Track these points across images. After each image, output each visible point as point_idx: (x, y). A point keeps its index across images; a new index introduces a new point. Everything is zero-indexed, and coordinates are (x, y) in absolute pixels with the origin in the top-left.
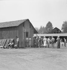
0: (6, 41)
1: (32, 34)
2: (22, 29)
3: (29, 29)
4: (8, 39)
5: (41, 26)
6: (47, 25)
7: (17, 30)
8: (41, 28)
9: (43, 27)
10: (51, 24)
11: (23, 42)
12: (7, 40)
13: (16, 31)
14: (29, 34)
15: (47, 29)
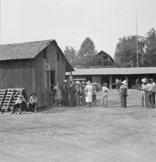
0: (6, 94)
2: (43, 64)
3: (56, 64)
4: (9, 89)
5: (67, 47)
6: (83, 46)
7: (31, 67)
8: (67, 51)
9: (72, 49)
10: (92, 44)
11: (46, 95)
12: (7, 91)
13: (28, 69)
15: (82, 56)
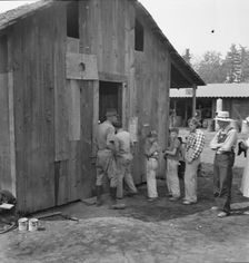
1: (156, 95)
5: (233, 47)
8: (233, 54)
9: (243, 50)
11: (72, 166)
14: (128, 96)
